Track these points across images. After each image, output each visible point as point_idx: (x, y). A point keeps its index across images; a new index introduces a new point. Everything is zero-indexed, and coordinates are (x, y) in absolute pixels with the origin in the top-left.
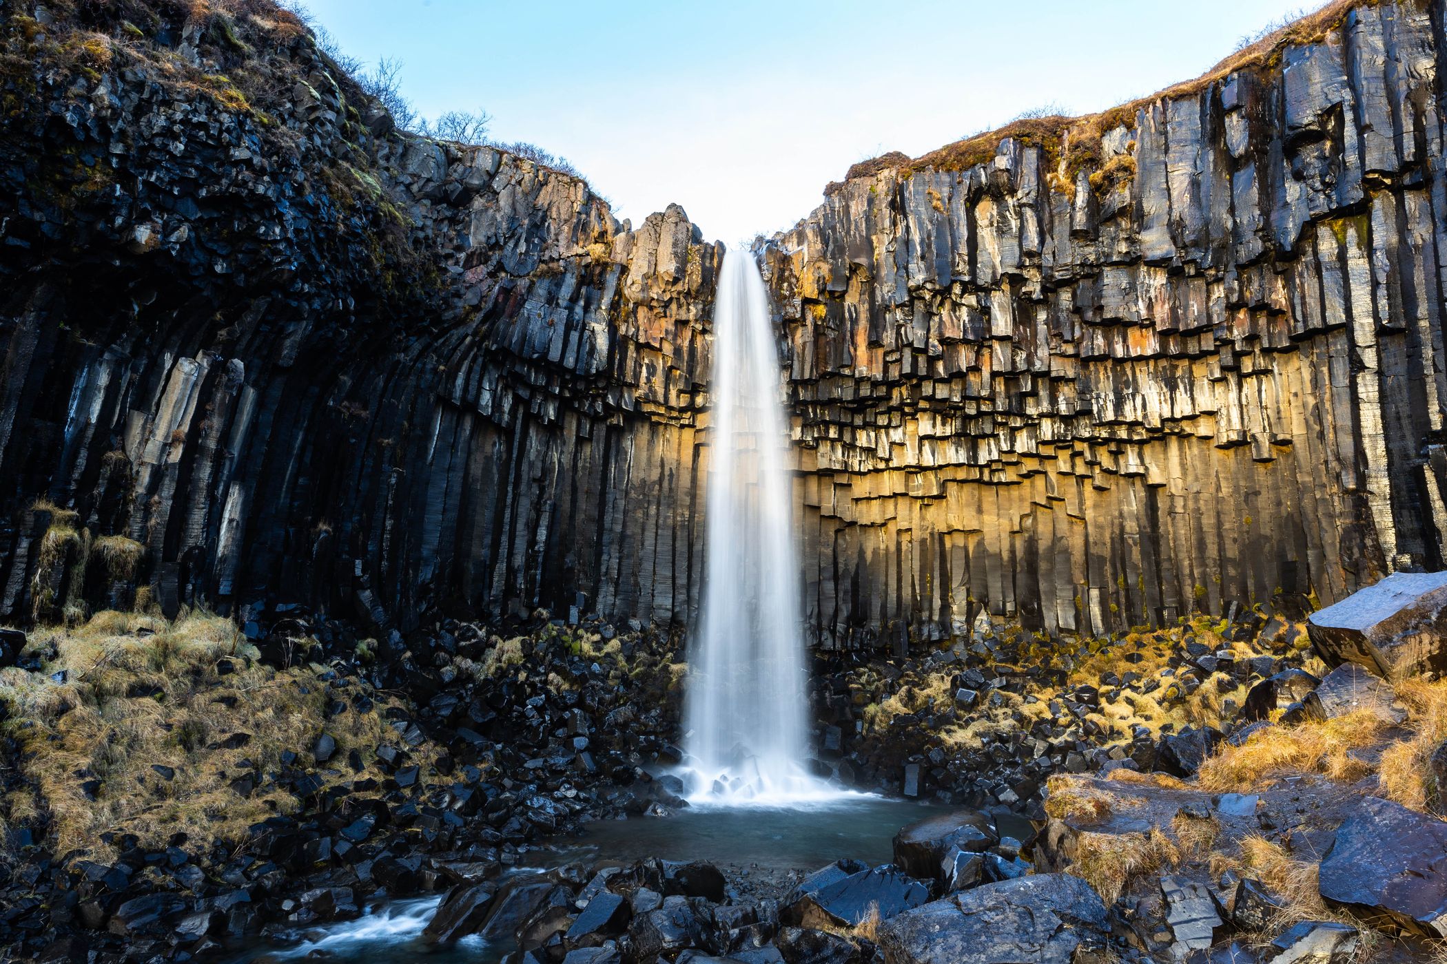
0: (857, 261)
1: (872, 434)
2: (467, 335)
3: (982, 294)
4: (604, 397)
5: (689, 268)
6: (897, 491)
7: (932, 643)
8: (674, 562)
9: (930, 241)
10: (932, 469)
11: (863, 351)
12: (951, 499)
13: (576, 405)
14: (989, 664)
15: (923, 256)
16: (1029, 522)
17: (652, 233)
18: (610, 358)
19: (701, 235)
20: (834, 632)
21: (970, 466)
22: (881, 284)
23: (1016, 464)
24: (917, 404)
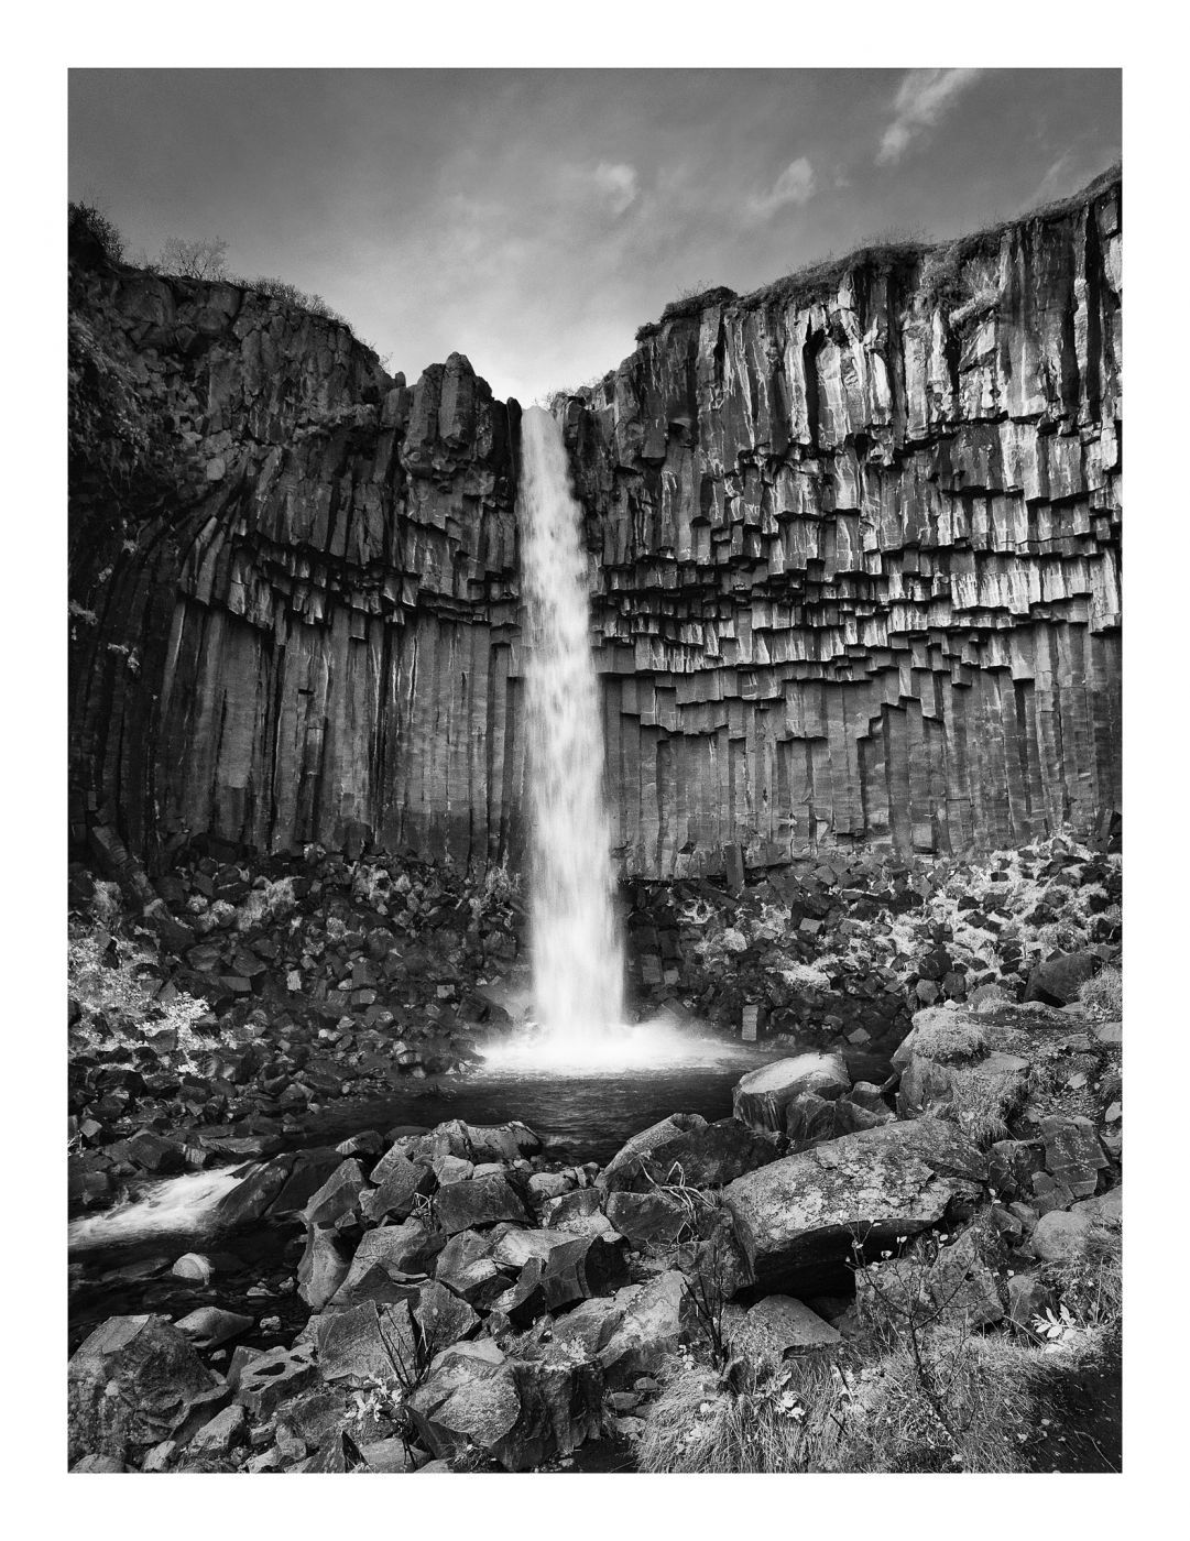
0: (677, 421)
1: (700, 628)
2: (211, 517)
3: (826, 460)
4: (382, 589)
5: (478, 431)
6: (730, 695)
7: (770, 869)
8: (470, 783)
9: (763, 397)
10: (770, 668)
11: (685, 531)
12: (791, 704)
13: (347, 600)
14: (835, 889)
15: (755, 415)
16: (879, 726)
17: (431, 389)
18: (386, 542)
19: (490, 390)
20: (658, 859)
21: (811, 663)
22: (706, 450)
23: (866, 660)
24: (750, 592)
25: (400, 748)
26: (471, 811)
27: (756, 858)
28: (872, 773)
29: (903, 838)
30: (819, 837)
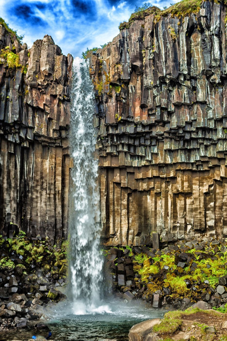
0: (135, 64)
1: (143, 149)
3: (193, 81)
4: (19, 133)
5: (56, 68)
6: (155, 175)
7: (169, 243)
8: (55, 210)
9: (169, 54)
10: (171, 165)
11: (138, 109)
12: (179, 179)
13: (6, 137)
14: (192, 251)
15: (166, 62)
16: (212, 188)
17: (37, 50)
18: (20, 114)
19: (61, 51)
20: (127, 239)
21: (187, 163)
22: (146, 76)
23: (207, 162)
24: (163, 135)
25: (28, 195)
26: (56, 220)
27: (164, 238)
28: (209, 206)
29: (219, 231)
30: (188, 231)
